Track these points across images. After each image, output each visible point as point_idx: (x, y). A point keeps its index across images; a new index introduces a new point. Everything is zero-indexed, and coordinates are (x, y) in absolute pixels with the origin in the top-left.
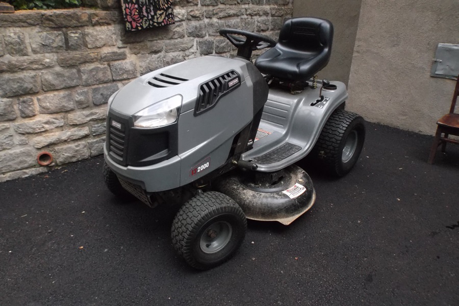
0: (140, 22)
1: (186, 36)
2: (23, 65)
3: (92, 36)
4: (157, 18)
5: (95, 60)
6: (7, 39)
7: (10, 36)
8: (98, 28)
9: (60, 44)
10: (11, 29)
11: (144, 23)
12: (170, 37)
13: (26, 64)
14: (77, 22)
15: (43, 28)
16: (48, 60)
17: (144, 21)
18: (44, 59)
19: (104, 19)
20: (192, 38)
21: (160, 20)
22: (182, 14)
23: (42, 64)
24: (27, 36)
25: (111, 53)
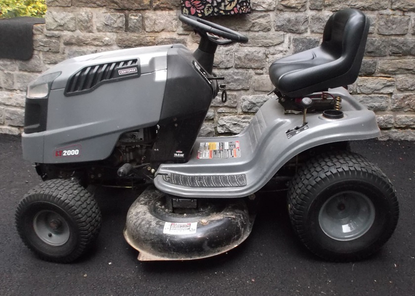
0: (201, 8)
1: (273, 30)
2: (86, 41)
3: (150, 20)
4: (225, 6)
5: (150, 44)
6: (79, 17)
7: (81, 15)
8: (159, 13)
9: (120, 25)
10: (85, 9)
11: (205, 10)
12: (247, 28)
13: (89, 40)
14: (139, 6)
15: (108, 9)
16: (107, 39)
17: (206, 7)
18: (105, 38)
19: (166, 4)
20: (282, 33)
21: (228, 8)
22: (267, 3)
23: (102, 42)
24: (95, 16)
25: (169, 39)
